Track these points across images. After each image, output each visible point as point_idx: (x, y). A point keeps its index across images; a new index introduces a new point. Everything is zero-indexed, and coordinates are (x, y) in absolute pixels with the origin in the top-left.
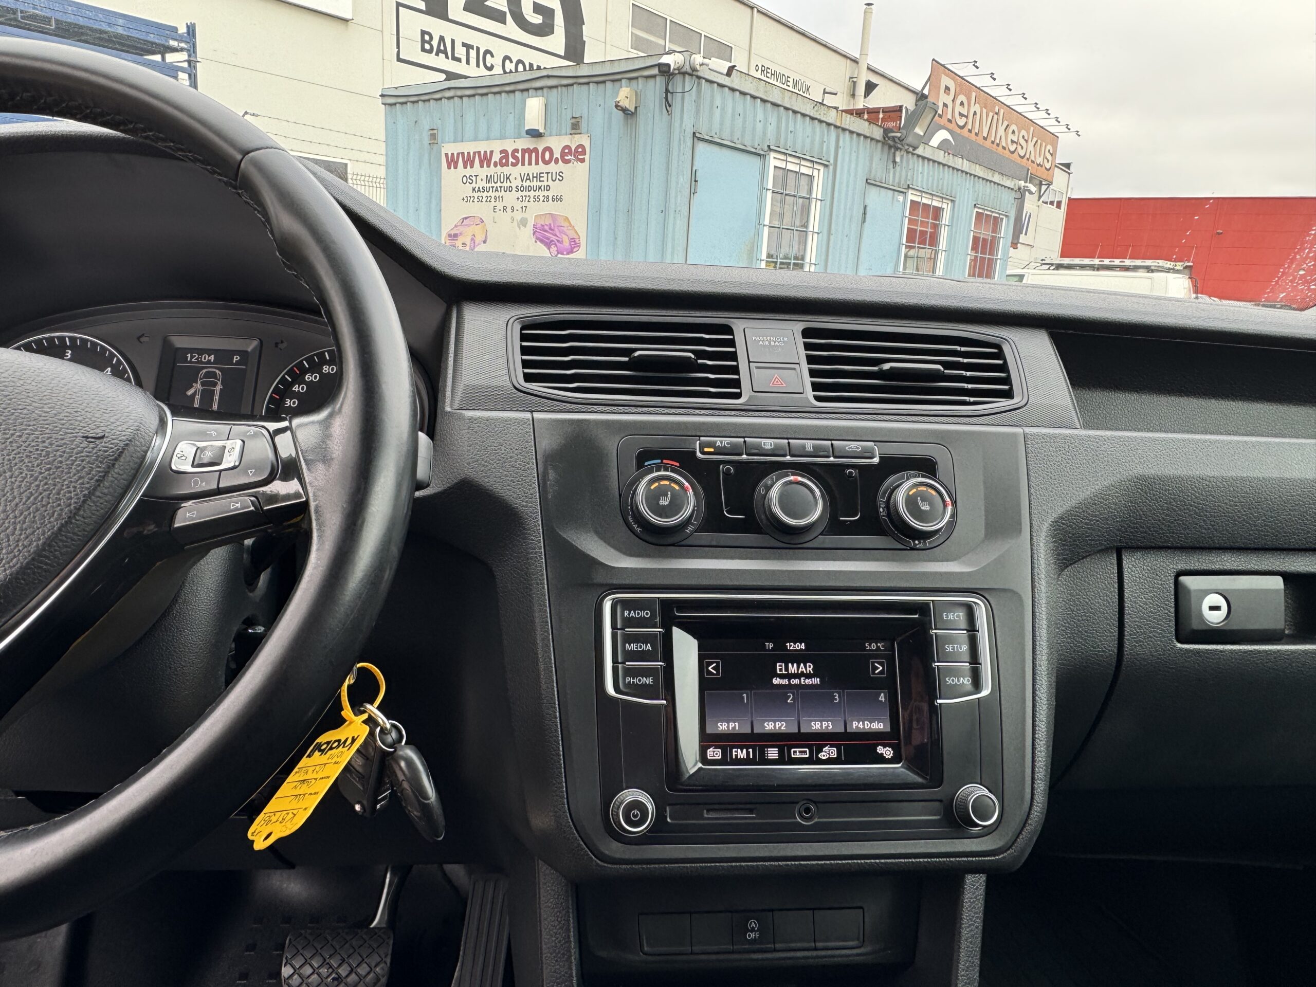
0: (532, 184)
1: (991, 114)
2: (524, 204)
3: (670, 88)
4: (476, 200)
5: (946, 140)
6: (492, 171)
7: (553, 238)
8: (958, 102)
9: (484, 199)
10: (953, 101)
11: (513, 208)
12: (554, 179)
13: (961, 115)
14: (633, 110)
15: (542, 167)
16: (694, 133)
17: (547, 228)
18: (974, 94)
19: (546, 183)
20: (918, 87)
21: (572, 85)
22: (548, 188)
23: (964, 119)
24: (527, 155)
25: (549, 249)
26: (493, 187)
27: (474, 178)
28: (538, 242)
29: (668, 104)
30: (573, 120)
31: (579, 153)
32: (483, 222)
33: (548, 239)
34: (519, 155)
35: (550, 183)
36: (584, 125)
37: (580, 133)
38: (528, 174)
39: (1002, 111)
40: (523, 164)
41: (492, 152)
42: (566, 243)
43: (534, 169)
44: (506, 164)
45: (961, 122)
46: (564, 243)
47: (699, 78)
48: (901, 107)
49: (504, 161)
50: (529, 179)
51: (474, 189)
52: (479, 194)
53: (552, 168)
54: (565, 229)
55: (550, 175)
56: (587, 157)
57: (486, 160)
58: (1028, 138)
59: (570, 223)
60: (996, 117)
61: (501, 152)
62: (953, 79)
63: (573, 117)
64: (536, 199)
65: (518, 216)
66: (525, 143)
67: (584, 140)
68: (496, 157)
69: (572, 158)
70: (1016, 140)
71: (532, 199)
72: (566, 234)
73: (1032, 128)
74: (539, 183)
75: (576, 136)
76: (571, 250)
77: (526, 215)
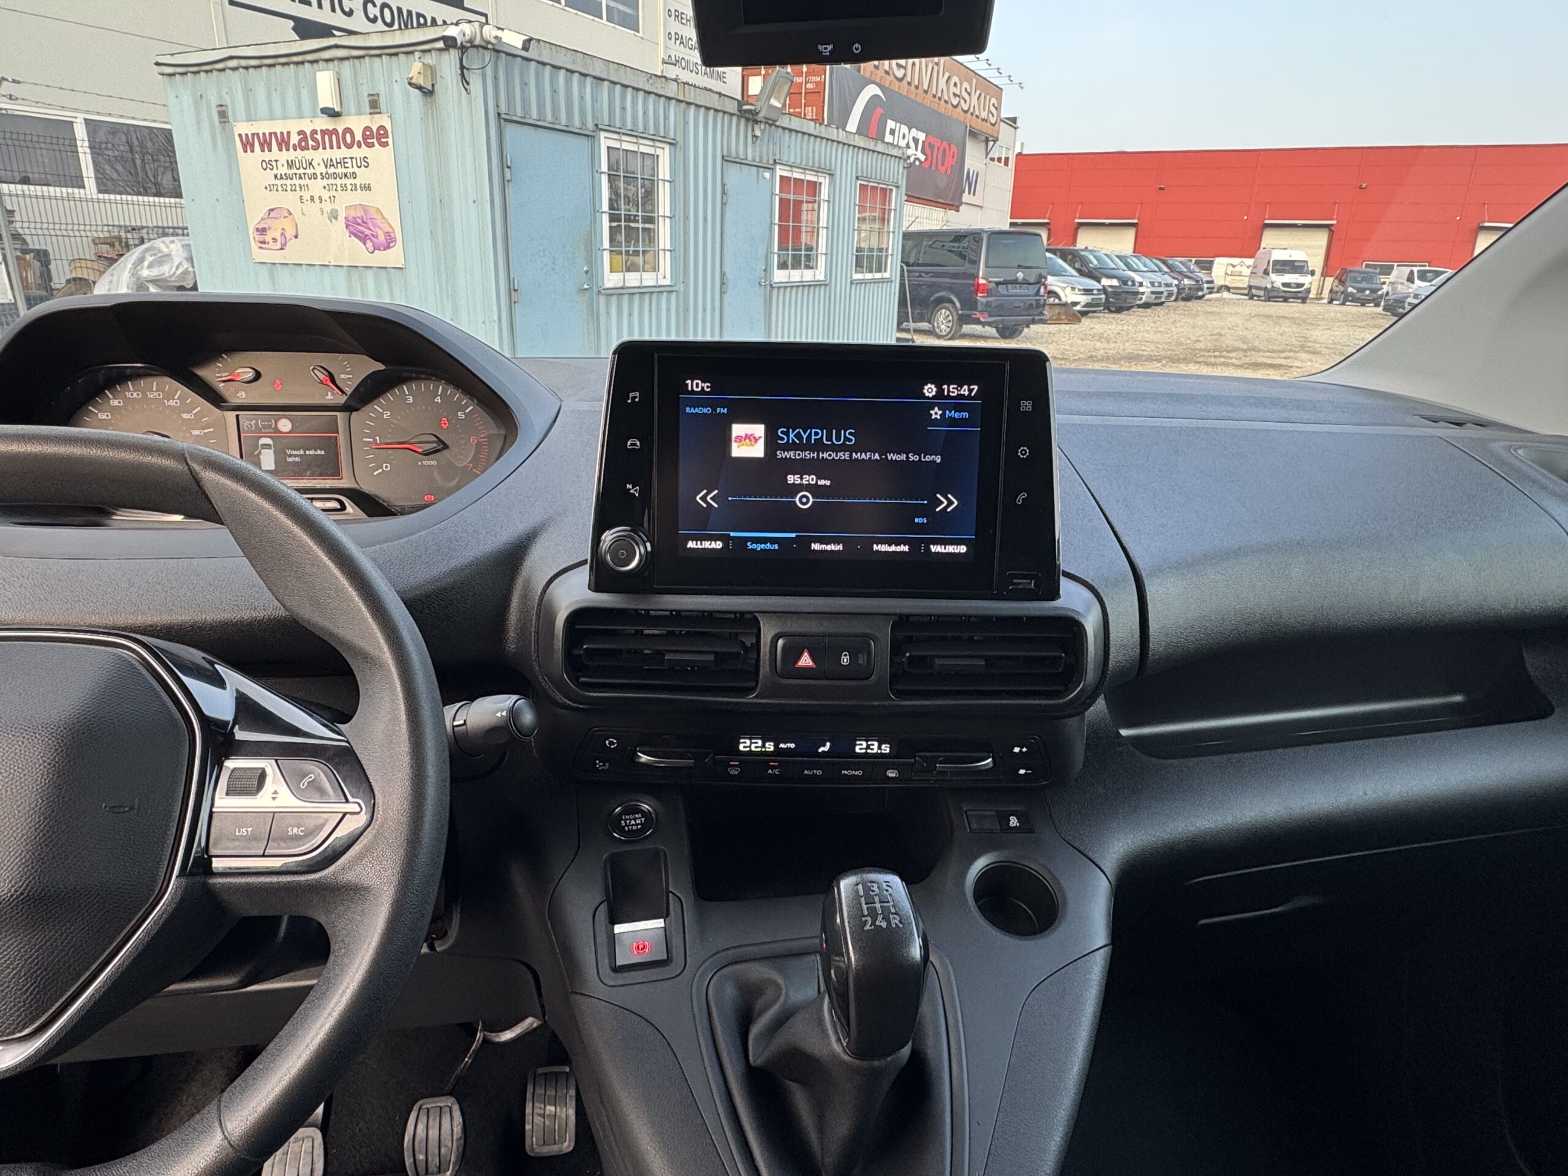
0: (337, 171)
1: (930, 66)
2: (331, 193)
3: (465, 63)
4: (280, 189)
5: (875, 97)
6: (292, 155)
7: (368, 232)
11: (320, 199)
12: (359, 164)
13: (899, 66)
14: (430, 88)
15: (344, 152)
16: (500, 116)
17: (360, 221)
19: (351, 170)
21: (363, 57)
22: (354, 176)
23: (902, 71)
24: (327, 137)
25: (365, 244)
26: (296, 174)
27: (274, 164)
28: (353, 237)
29: (465, 81)
30: (371, 98)
31: (381, 137)
32: (290, 214)
33: (362, 233)
34: (319, 137)
35: (356, 169)
36: (382, 104)
37: (380, 113)
38: (331, 160)
39: (941, 62)
40: (324, 148)
41: (289, 133)
42: (382, 238)
43: (336, 154)
44: (307, 147)
46: (380, 238)
47: (497, 51)
49: (303, 144)
50: (333, 165)
51: (276, 177)
52: (283, 182)
53: (355, 152)
54: (378, 222)
56: (390, 140)
57: (284, 142)
58: (971, 90)
59: (382, 215)
60: (936, 68)
61: (299, 133)
63: (370, 95)
64: (344, 188)
65: (328, 207)
66: (324, 123)
67: (383, 120)
68: (295, 139)
69: (375, 141)
70: (958, 93)
71: (339, 188)
72: (380, 228)
73: (974, 80)
74: (345, 171)
75: (375, 116)
76: (387, 247)
77: (334, 206)
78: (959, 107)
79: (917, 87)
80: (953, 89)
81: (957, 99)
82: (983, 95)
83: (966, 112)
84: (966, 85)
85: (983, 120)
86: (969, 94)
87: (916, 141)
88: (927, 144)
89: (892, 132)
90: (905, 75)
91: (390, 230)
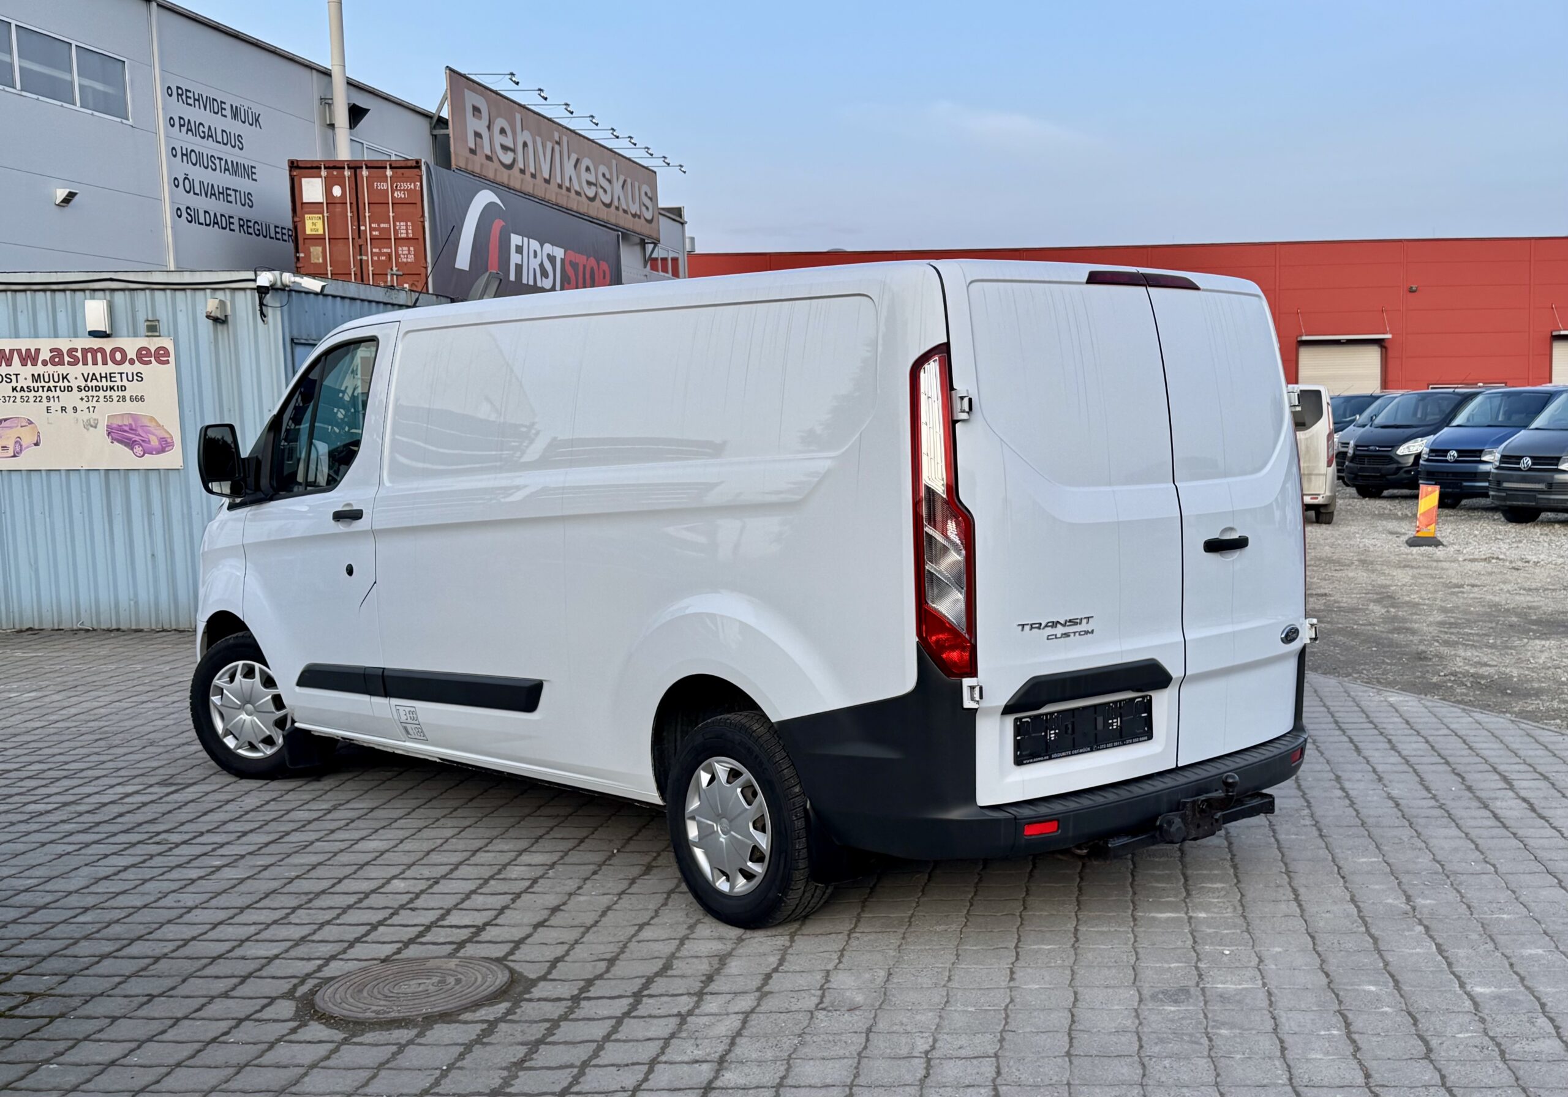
0: (100, 384)
1: (549, 145)
2: (90, 404)
3: (265, 302)
4: (18, 400)
5: (490, 206)
6: (39, 369)
7: (137, 438)
8: (496, 130)
9: (32, 400)
10: (489, 127)
11: (75, 409)
12: (130, 379)
13: (505, 148)
14: (223, 318)
15: (111, 367)
16: (292, 340)
17: (127, 428)
18: (518, 116)
19: (119, 383)
20: (432, 109)
21: (142, 290)
22: (123, 388)
23: (510, 155)
24: (89, 355)
25: (132, 449)
26: (43, 387)
27: (13, 378)
28: (115, 443)
29: (263, 315)
30: (149, 323)
31: (161, 356)
32: (31, 423)
33: (130, 439)
34: (79, 354)
35: (125, 383)
36: (163, 327)
37: (159, 336)
38: (94, 374)
39: (565, 139)
40: (85, 363)
41: (38, 351)
42: (155, 442)
43: (100, 369)
44: (61, 363)
45: (507, 158)
46: (152, 443)
47: (290, 291)
48: (418, 162)
49: (57, 360)
50: (96, 379)
51: (14, 389)
52: (23, 394)
53: (126, 368)
54: (152, 429)
55: (124, 376)
56: (172, 359)
57: (29, 357)
58: (611, 174)
59: (157, 423)
60: (557, 147)
61: (51, 351)
62: (482, 95)
63: (148, 321)
64: (107, 399)
65: (85, 416)
66: (85, 343)
67: (168, 343)
68: (45, 355)
69: (153, 359)
70: (594, 181)
71: (102, 399)
72: (153, 434)
73: (614, 162)
74: (109, 384)
75: (154, 338)
76: (162, 450)
77: (95, 416)
78: (597, 200)
79: (533, 176)
80: (585, 176)
81: (593, 188)
82: (629, 181)
83: (608, 206)
84: (602, 169)
85: (634, 216)
86: (609, 181)
87: (552, 259)
88: (567, 263)
89: (519, 249)
90: (514, 160)
91: (168, 436)
